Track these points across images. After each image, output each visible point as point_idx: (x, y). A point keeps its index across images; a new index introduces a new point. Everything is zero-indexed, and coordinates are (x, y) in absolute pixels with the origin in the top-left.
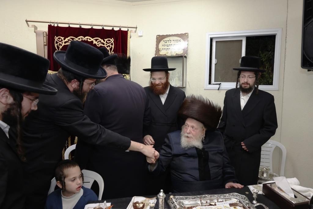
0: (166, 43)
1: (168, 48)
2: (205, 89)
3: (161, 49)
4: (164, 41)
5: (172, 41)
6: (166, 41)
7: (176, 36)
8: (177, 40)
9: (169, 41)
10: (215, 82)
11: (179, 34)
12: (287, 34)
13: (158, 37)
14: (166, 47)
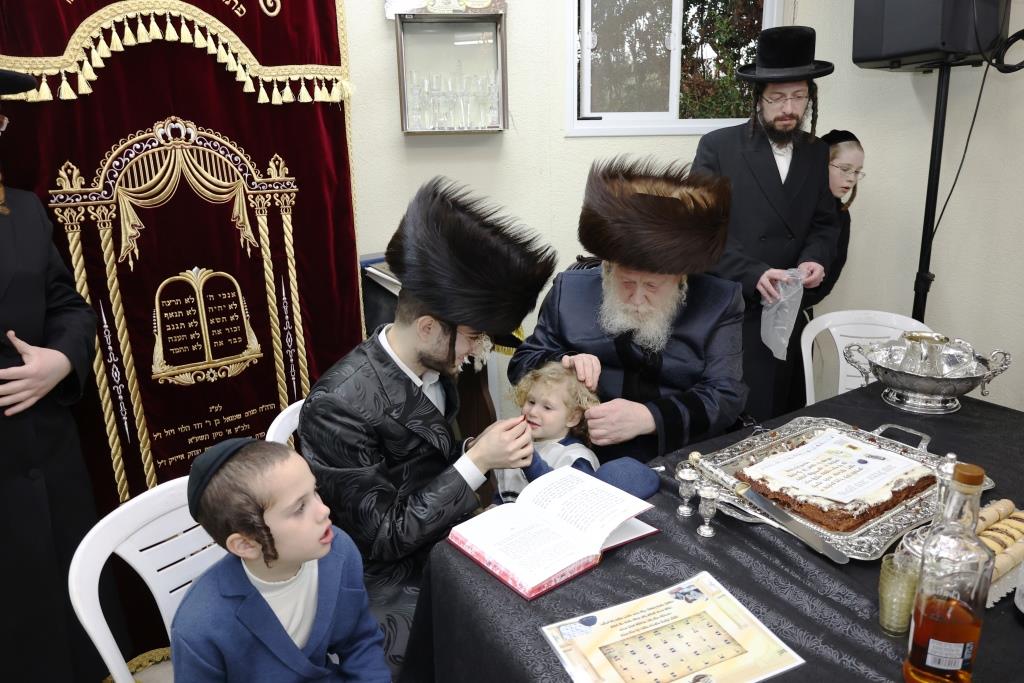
2: (566, 137)
10: (593, 110)
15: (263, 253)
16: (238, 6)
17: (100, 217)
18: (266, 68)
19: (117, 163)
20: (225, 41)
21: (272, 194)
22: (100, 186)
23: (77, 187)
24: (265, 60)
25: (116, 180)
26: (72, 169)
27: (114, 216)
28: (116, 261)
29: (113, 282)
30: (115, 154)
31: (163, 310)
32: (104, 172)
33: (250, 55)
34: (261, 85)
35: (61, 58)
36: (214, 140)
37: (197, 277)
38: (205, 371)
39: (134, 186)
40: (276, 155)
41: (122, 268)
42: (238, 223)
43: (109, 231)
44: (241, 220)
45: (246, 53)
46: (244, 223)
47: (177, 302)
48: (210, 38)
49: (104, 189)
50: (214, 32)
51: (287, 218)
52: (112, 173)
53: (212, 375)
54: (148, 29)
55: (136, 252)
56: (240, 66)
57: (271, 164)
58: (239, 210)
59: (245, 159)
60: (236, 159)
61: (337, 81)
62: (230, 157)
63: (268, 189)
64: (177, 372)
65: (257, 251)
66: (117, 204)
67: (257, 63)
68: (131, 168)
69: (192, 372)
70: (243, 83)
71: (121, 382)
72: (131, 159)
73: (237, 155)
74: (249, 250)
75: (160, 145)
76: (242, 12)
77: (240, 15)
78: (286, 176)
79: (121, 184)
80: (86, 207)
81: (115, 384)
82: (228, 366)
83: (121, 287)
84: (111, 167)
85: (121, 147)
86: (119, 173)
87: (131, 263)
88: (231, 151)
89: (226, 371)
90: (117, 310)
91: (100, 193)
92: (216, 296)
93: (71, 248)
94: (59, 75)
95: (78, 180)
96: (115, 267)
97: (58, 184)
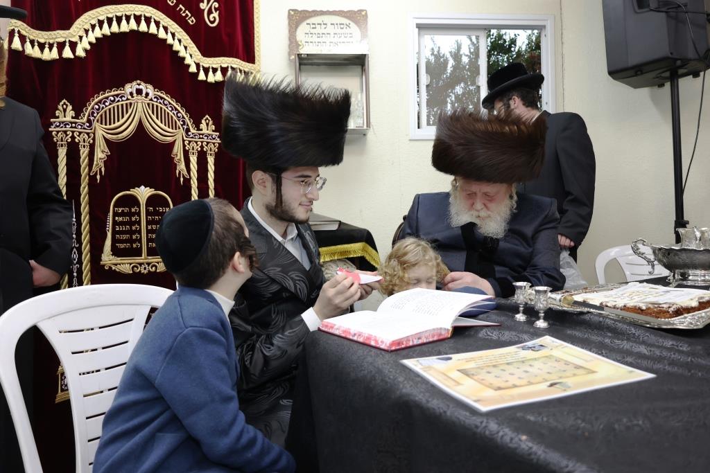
0: (313, 28)
1: (319, 40)
2: (410, 140)
3: (303, 42)
4: (307, 24)
5: (329, 25)
6: (313, 24)
7: (338, 15)
8: (340, 24)
9: (321, 24)
11: (346, 10)
12: (564, 27)
13: (292, 13)
14: (315, 39)
15: (192, 182)
16: (191, 17)
17: (82, 140)
18: (206, 58)
19: (97, 107)
20: (180, 37)
21: (202, 142)
22: (85, 119)
23: (68, 119)
24: (206, 53)
25: (95, 117)
26: (67, 105)
27: (91, 141)
28: (89, 174)
29: (84, 188)
30: (96, 100)
31: (115, 214)
32: (88, 111)
33: (195, 49)
34: (201, 68)
35: (67, 31)
36: (165, 99)
37: (143, 193)
38: (141, 264)
39: (106, 125)
40: (207, 116)
41: (92, 179)
42: (176, 159)
43: (87, 152)
44: (178, 157)
45: (193, 47)
46: (180, 160)
47: (126, 210)
48: (169, 34)
49: (87, 122)
50: (173, 31)
51: (211, 160)
53: (145, 269)
54: (128, 23)
55: (103, 169)
56: (188, 55)
57: (203, 121)
58: (178, 151)
59: (185, 116)
60: (179, 115)
61: (252, 73)
62: (175, 113)
63: (200, 138)
64: (120, 262)
65: (187, 181)
66: (94, 134)
67: (200, 54)
68: (106, 112)
69: (130, 264)
70: (188, 66)
71: (77, 263)
72: (106, 106)
73: (179, 112)
74: (182, 179)
75: (128, 99)
76: (192, 21)
77: (191, 23)
78: (213, 131)
79: (98, 121)
80: (73, 132)
82: (158, 263)
83: (90, 193)
84: (93, 108)
85: (101, 97)
86: (98, 113)
87: (98, 177)
88: (176, 109)
89: (156, 267)
90: (85, 208)
91: (84, 124)
92: (154, 209)
93: (59, 160)
94: (65, 42)
95: (70, 113)
96: (87, 178)
97: (57, 115)
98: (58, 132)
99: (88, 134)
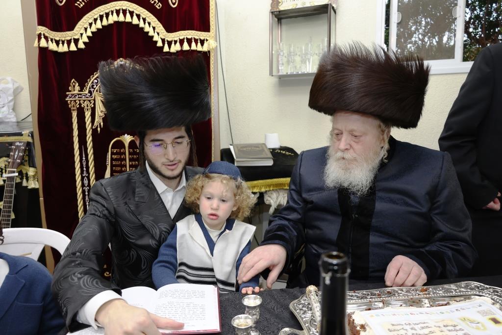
16: (158, 3)
17: (86, 106)
18: (170, 34)
19: (96, 81)
20: (149, 21)
22: (87, 92)
23: (76, 92)
24: (169, 29)
25: (95, 89)
26: (75, 83)
27: (93, 106)
28: (92, 128)
29: (89, 137)
30: (95, 77)
31: (112, 153)
32: (89, 85)
33: (162, 28)
34: (166, 43)
35: (73, 32)
37: (127, 139)
41: (94, 131)
43: (90, 113)
45: (160, 27)
47: (118, 151)
48: (141, 20)
49: (89, 93)
50: (144, 17)
52: (93, 86)
54: (112, 16)
55: (102, 124)
56: (156, 33)
61: (207, 40)
66: (94, 100)
67: (165, 32)
70: (156, 42)
71: (87, 186)
76: (159, 6)
77: (158, 8)
79: (97, 91)
80: (80, 101)
81: (85, 186)
83: (93, 140)
84: (93, 83)
86: (97, 86)
87: (99, 129)
90: (90, 151)
91: (87, 94)
92: (133, 150)
93: (73, 120)
94: (71, 39)
95: (77, 88)
96: (91, 130)
97: (70, 89)
98: (71, 101)
99: (90, 101)
